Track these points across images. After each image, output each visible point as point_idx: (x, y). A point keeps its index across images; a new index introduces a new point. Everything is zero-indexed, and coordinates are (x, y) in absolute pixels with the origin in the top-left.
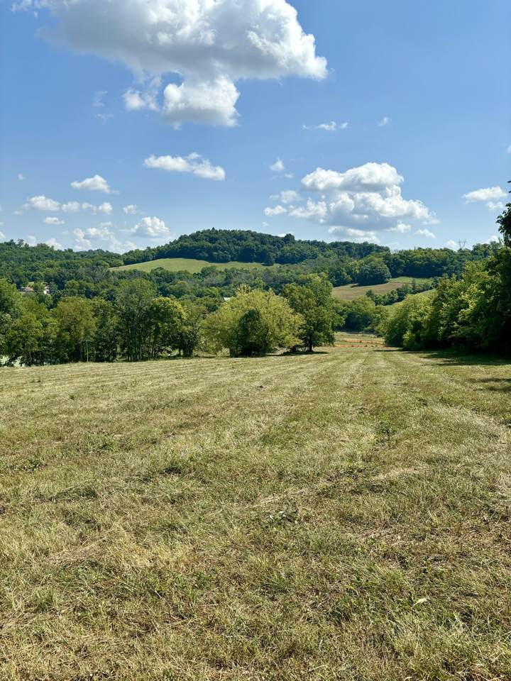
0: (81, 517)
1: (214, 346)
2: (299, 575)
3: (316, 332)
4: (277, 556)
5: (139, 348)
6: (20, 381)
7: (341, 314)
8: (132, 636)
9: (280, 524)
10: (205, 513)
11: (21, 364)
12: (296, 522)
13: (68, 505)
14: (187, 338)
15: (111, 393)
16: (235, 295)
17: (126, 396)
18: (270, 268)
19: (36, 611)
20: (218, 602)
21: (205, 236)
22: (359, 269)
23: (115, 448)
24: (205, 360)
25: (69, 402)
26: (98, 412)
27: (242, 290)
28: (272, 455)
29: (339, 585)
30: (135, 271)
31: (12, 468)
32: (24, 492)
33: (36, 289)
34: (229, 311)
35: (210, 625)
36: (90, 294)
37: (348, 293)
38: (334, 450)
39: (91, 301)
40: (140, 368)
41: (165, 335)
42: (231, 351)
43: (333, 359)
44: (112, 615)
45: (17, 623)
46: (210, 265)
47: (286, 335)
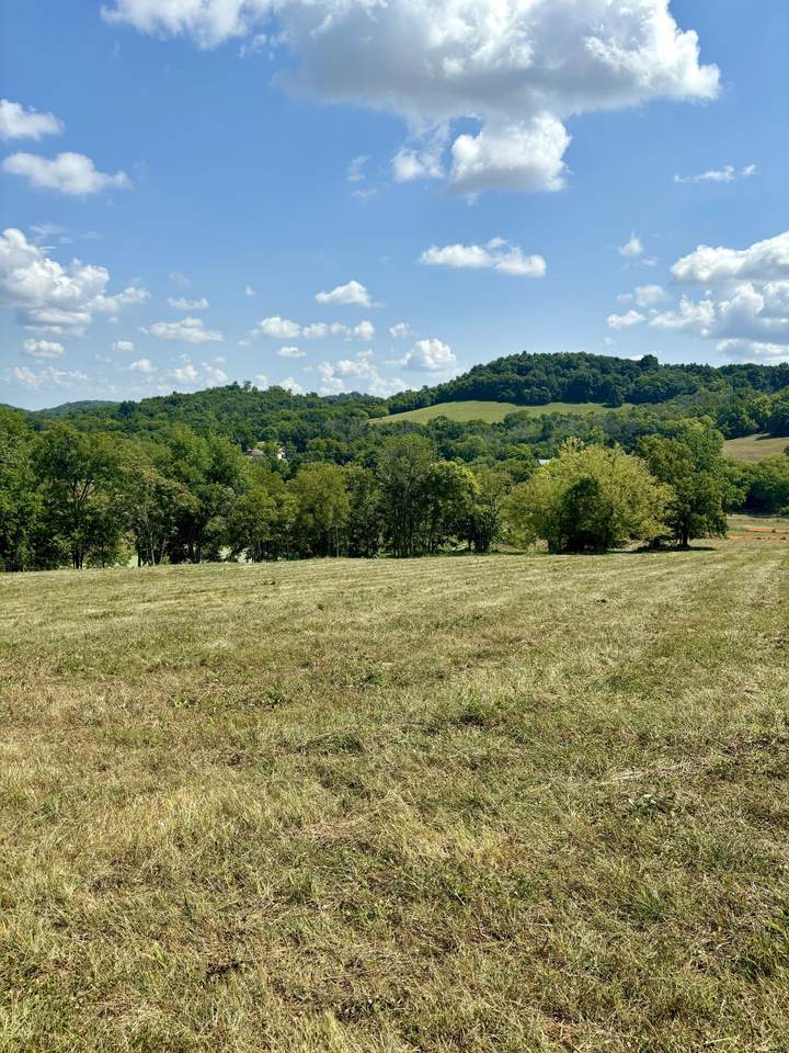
0: (342, 778)
1: (522, 536)
2: (682, 896)
3: (695, 515)
4: (644, 863)
5: (410, 538)
6: (248, 583)
7: (739, 485)
8: (425, 953)
9: (645, 814)
10: (525, 787)
11: (247, 558)
12: (673, 814)
13: (324, 759)
14: (481, 523)
15: (374, 603)
16: (557, 456)
17: (397, 607)
18: (615, 410)
19: (289, 902)
20: (552, 921)
21: (512, 364)
22: (771, 410)
23: (384, 682)
24: (510, 557)
25: (316, 613)
26: (358, 629)
27: (570, 448)
28: (628, 708)
29: (751, 919)
30: (404, 423)
31: (245, 701)
32: (263, 736)
33: (267, 451)
34: (549, 481)
35: (541, 954)
36: (341, 459)
37: (751, 449)
38: (734, 705)
39: (343, 469)
40: (413, 568)
41: (448, 519)
42: (551, 544)
43: (724, 560)
44: (395, 921)
45: (264, 916)
46: (518, 409)
47: (643, 519)
